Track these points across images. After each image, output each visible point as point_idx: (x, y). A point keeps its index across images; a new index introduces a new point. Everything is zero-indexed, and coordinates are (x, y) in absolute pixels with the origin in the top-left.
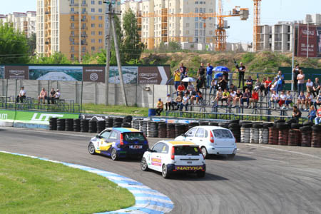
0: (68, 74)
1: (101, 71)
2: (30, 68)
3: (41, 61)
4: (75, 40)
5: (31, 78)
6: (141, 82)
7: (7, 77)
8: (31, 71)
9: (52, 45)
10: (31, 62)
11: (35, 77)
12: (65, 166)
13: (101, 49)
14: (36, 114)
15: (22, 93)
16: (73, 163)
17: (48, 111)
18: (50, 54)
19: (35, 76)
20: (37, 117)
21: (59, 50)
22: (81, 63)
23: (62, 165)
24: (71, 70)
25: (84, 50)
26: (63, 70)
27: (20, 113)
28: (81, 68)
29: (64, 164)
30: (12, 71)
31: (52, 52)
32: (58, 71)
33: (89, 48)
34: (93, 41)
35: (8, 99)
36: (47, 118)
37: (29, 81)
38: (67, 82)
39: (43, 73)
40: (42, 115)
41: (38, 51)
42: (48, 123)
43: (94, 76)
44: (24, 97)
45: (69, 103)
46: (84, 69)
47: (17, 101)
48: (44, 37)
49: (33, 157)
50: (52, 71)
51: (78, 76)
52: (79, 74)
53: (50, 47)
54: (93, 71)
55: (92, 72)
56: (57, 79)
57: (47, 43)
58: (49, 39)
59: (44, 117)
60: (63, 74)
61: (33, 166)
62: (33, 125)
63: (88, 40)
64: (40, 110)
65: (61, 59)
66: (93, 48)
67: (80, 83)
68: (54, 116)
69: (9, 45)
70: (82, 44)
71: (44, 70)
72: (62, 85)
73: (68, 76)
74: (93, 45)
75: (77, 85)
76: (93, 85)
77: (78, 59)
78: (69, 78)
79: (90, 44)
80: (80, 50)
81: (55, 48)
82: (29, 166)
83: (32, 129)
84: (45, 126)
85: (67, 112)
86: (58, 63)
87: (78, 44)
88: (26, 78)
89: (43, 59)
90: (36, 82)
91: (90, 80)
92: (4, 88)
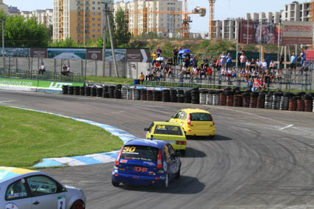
0: (76, 54)
1: (100, 52)
2: (48, 49)
3: (56, 45)
4: (81, 30)
5: (49, 57)
6: (128, 60)
7: (32, 56)
8: (49, 52)
9: (64, 33)
10: (49, 46)
12: (74, 120)
13: (99, 37)
14: (52, 83)
15: (42, 67)
17: (61, 81)
18: (63, 40)
19: (52, 55)
20: (54, 85)
21: (69, 37)
22: (85, 47)
23: (71, 119)
24: (78, 51)
25: (87, 37)
26: (72, 52)
27: (41, 82)
28: (85, 50)
29: (73, 118)
30: (35, 52)
31: (64, 38)
32: (69, 52)
33: (91, 36)
34: (94, 30)
35: (33, 72)
36: (61, 86)
37: (48, 59)
38: (75, 60)
39: (58, 53)
40: (58, 83)
41: (54, 38)
42: (61, 89)
43: (94, 55)
44: (44, 70)
45: (76, 75)
46: (87, 51)
47: (40, 73)
48: (58, 28)
50: (64, 52)
51: (83, 56)
52: (83, 54)
54: (94, 52)
56: (67, 57)
57: (60, 32)
58: (62, 29)
59: (59, 85)
60: (72, 54)
61: (51, 120)
62: (51, 90)
63: (90, 30)
64: (56, 80)
65: (71, 43)
66: (94, 36)
67: (84, 60)
68: (66, 84)
69: (34, 33)
70: (86, 32)
71: (59, 51)
72: (71, 62)
73: (76, 56)
74: (94, 33)
75: (82, 62)
76: (94, 62)
77: (82, 44)
79: (92, 33)
80: (84, 37)
81: (66, 35)
82: (48, 120)
83: (49, 94)
84: (60, 91)
85: (75, 82)
86: (69, 46)
87: (83, 33)
88: (46, 57)
89: (58, 44)
90: (53, 59)
91: (91, 59)
92: (30, 64)
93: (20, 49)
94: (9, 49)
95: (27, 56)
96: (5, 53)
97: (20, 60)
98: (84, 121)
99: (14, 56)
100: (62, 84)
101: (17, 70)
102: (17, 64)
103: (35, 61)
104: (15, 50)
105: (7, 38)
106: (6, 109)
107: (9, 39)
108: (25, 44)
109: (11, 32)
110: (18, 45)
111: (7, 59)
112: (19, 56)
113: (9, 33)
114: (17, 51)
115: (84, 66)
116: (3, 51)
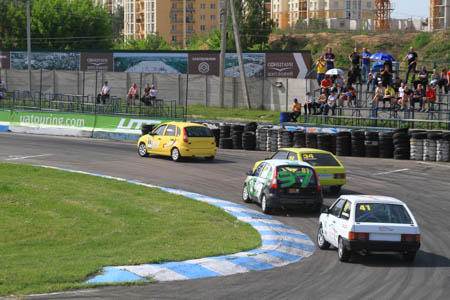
0: (168, 63)
1: (214, 59)
2: (116, 55)
3: (131, 47)
4: (178, 17)
5: (117, 70)
6: (269, 74)
7: (84, 68)
8: (117, 59)
9: (146, 23)
10: (116, 48)
11: (122, 69)
12: (164, 192)
13: (213, 30)
14: (123, 120)
16: (175, 188)
17: (140, 117)
18: (143, 36)
19: (122, 66)
20: (126, 124)
21: (155, 30)
22: (186, 49)
23: (159, 190)
24: (172, 58)
25: (190, 30)
26: (161, 59)
27: (101, 118)
28: (186, 55)
29: (163, 189)
30: (91, 60)
31: (146, 32)
32: (155, 59)
33: (197, 28)
34: (202, 17)
35: (85, 99)
36: (139, 126)
37: (113, 74)
38: (166, 75)
39: (133, 63)
41: (126, 32)
43: (204, 66)
44: (107, 96)
45: (169, 104)
46: (190, 58)
47: (99, 102)
48: (134, 13)
49: (119, 179)
50: (145, 59)
51: (181, 67)
52: (184, 64)
53: (143, 26)
54: (203, 59)
55: (200, 62)
56: (151, 70)
57: (138, 21)
58: (142, 14)
59: (135, 124)
60: (160, 64)
61: (120, 192)
62: (120, 134)
63: (196, 17)
64: (130, 114)
65: (158, 43)
66: (203, 28)
67: (184, 76)
68: (149, 122)
69: (86, 22)
70: (187, 21)
71: (135, 58)
72: (159, 78)
73: (167, 67)
74: (203, 23)
75: (180, 79)
76: (203, 80)
77: (181, 43)
78: (169, 69)
79: (199, 23)
80: (185, 31)
81: (150, 27)
83: (117, 141)
85: (167, 117)
86: (154, 47)
87: (182, 22)
88: (110, 70)
89: (134, 44)
90: (123, 75)
91: (198, 73)
92: (81, 83)
93: (60, 55)
94: (40, 55)
95: (74, 68)
96: (32, 62)
97: (62, 76)
98: (184, 193)
99: (50, 68)
100: (141, 122)
101: (56, 96)
102: (55, 85)
103: (90, 76)
104: (51, 56)
105: (35, 33)
106: (35, 170)
107: (41, 36)
108: (70, 44)
109: (44, 22)
110: (56, 48)
111: (36, 74)
112: (59, 69)
113: (40, 24)
114: (56, 58)
115: (185, 87)
116: (28, 58)
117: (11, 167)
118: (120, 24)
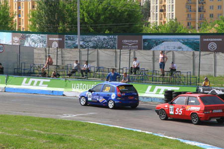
0: (185, 43)
2: (144, 37)
3: (154, 31)
4: (192, 7)
5: (145, 48)
7: (120, 47)
8: (145, 40)
9: (167, 12)
10: (144, 32)
11: (149, 48)
12: (182, 143)
13: (220, 17)
14: (150, 87)
16: (191, 140)
17: (163, 84)
18: (165, 22)
19: (148, 46)
20: (152, 90)
21: (174, 18)
22: (198, 32)
23: (178, 141)
24: (187, 39)
25: (201, 18)
26: (179, 40)
28: (199, 37)
29: (181, 140)
30: (125, 41)
31: (167, 20)
32: (174, 40)
33: (207, 16)
34: (211, 7)
35: (121, 71)
36: (162, 91)
37: (143, 52)
38: (182, 52)
39: (157, 43)
40: (157, 87)
41: (152, 20)
42: (163, 96)
43: (213, 45)
44: (137, 68)
45: (185, 75)
46: (201, 39)
48: (158, 5)
49: (147, 132)
50: (167, 40)
51: (195, 46)
52: (197, 43)
53: (165, 14)
54: (211, 40)
55: (210, 42)
56: (171, 49)
57: (161, 11)
58: (164, 6)
59: (159, 90)
60: (179, 44)
61: (148, 142)
62: (148, 98)
63: (207, 7)
64: (155, 82)
65: (176, 27)
66: (211, 16)
67: (197, 53)
68: (170, 88)
69: (122, 13)
70: (199, 11)
71: (159, 40)
72: (177, 55)
73: (184, 46)
74: (211, 12)
75: (194, 55)
76: (212, 55)
77: (194, 28)
79: (209, 12)
80: (197, 18)
81: (171, 13)
82: (143, 142)
83: (146, 103)
84: (160, 99)
85: (184, 84)
86: (173, 31)
87: (195, 11)
88: (140, 48)
89: (157, 28)
90: (150, 52)
91: (208, 50)
92: (117, 59)
93: (102, 37)
94: (87, 38)
95: (112, 47)
96: (81, 43)
97: (102, 52)
98: (197, 144)
99: (95, 47)
100: (164, 88)
101: (99, 69)
102: (98, 59)
103: (125, 54)
104: (95, 38)
105: (83, 21)
106: (83, 125)
107: (86, 23)
108: (110, 29)
109: (88, 12)
110: (98, 32)
111: (84, 51)
112: (101, 48)
113: (86, 14)
114: (99, 40)
115: (197, 61)
116: (78, 40)
117: (65, 123)
118: (147, 14)
